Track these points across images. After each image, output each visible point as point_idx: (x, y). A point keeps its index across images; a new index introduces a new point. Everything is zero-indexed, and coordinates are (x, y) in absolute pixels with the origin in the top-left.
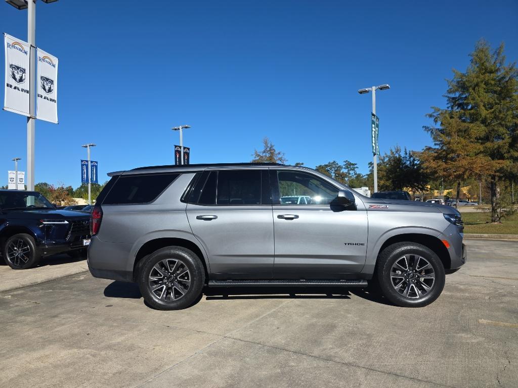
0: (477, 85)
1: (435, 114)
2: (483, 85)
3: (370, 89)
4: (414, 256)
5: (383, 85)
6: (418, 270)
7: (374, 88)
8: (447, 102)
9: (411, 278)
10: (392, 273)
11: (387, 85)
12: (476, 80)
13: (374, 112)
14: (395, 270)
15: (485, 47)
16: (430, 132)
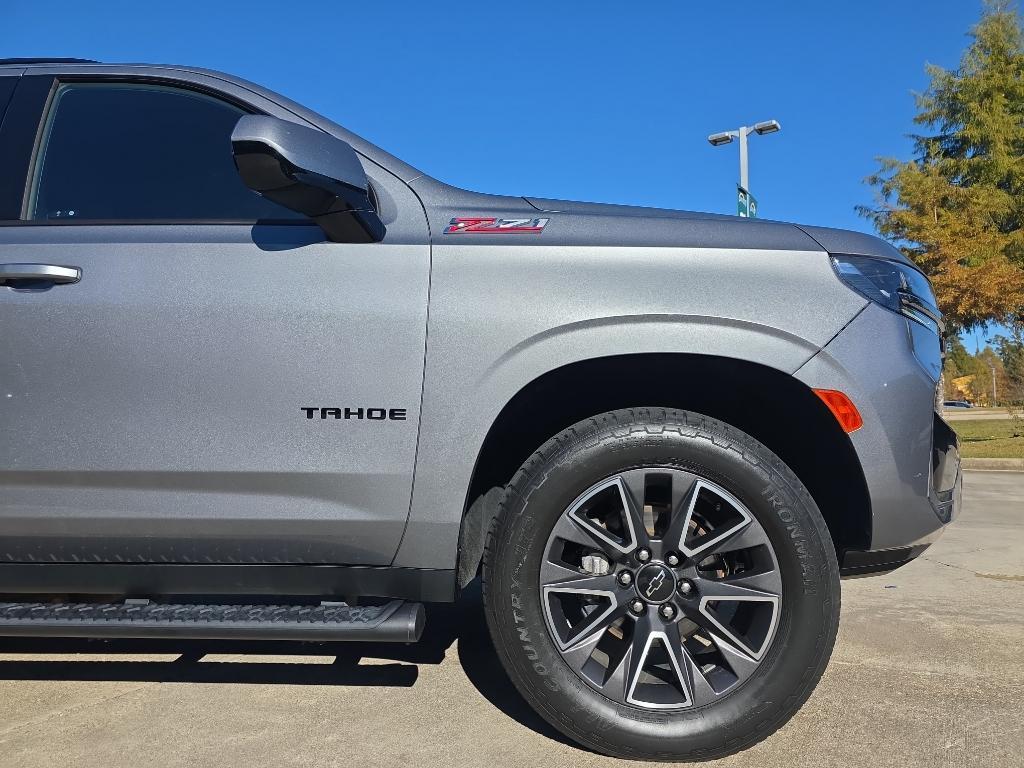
0: (988, 95)
1: (883, 176)
2: (1000, 97)
3: (735, 133)
4: (669, 479)
5: (766, 123)
6: (689, 553)
7: (743, 131)
8: (913, 149)
9: (655, 597)
10: (550, 569)
11: (774, 122)
12: (983, 86)
13: (745, 185)
14: (571, 554)
15: (1005, 14)
16: (872, 220)
